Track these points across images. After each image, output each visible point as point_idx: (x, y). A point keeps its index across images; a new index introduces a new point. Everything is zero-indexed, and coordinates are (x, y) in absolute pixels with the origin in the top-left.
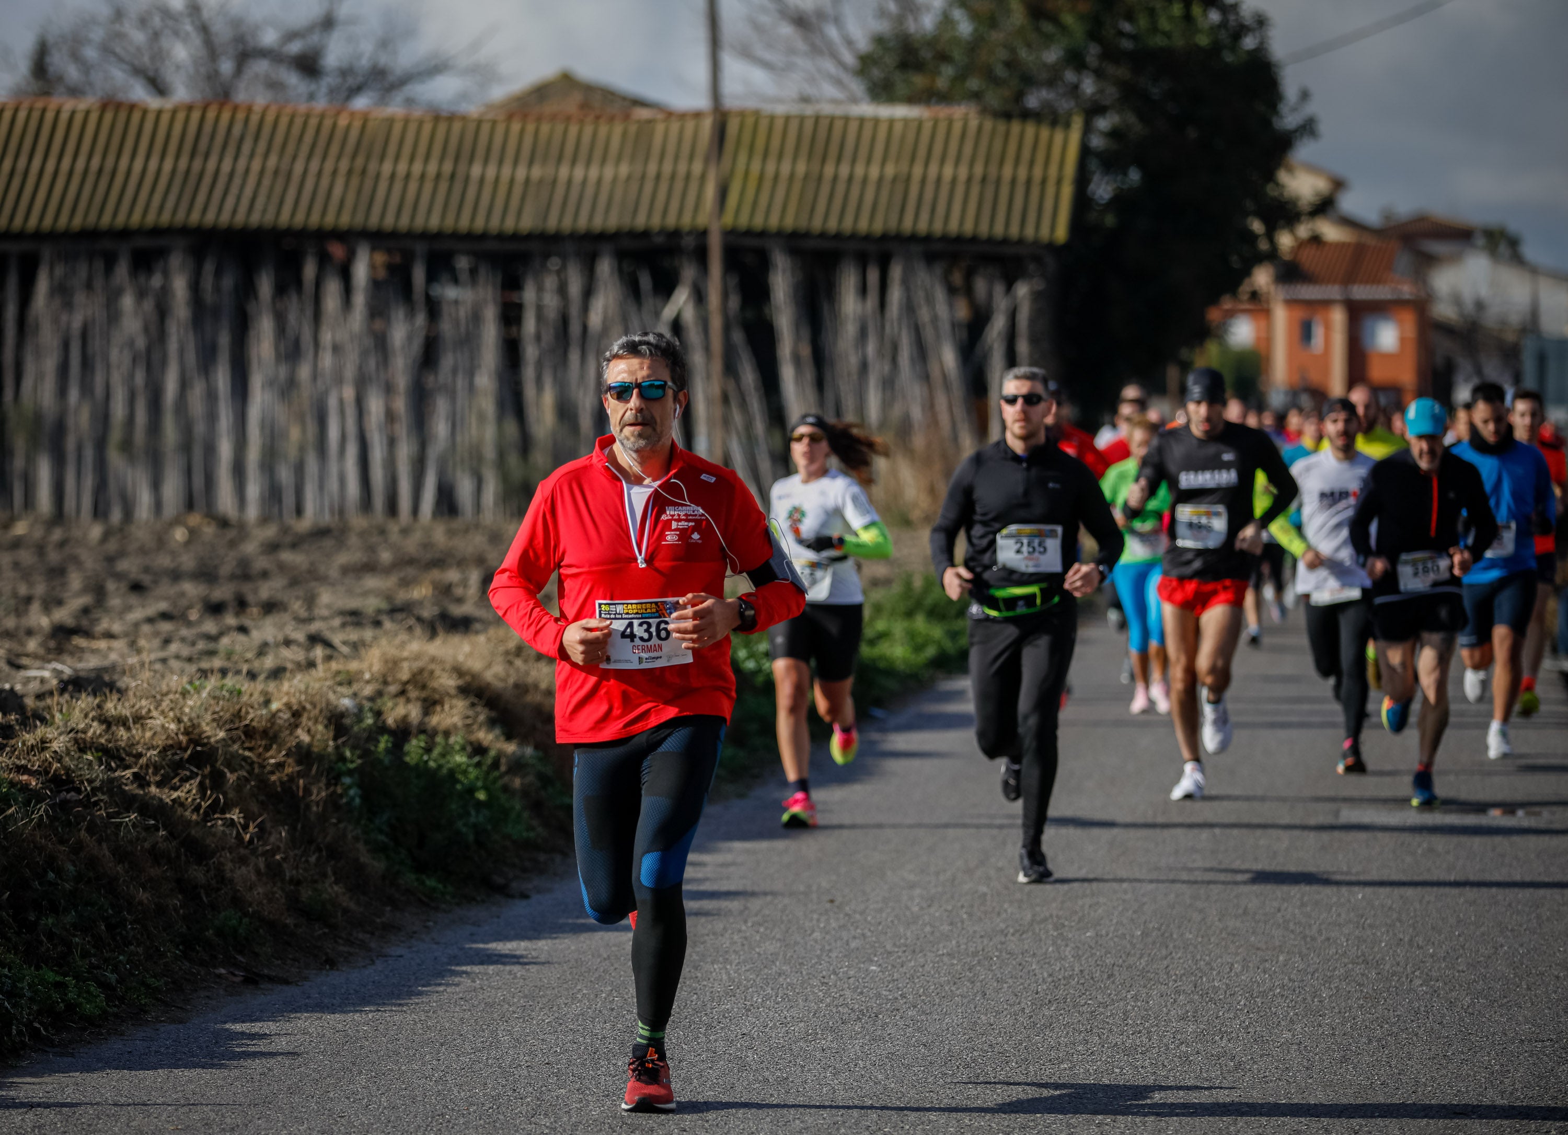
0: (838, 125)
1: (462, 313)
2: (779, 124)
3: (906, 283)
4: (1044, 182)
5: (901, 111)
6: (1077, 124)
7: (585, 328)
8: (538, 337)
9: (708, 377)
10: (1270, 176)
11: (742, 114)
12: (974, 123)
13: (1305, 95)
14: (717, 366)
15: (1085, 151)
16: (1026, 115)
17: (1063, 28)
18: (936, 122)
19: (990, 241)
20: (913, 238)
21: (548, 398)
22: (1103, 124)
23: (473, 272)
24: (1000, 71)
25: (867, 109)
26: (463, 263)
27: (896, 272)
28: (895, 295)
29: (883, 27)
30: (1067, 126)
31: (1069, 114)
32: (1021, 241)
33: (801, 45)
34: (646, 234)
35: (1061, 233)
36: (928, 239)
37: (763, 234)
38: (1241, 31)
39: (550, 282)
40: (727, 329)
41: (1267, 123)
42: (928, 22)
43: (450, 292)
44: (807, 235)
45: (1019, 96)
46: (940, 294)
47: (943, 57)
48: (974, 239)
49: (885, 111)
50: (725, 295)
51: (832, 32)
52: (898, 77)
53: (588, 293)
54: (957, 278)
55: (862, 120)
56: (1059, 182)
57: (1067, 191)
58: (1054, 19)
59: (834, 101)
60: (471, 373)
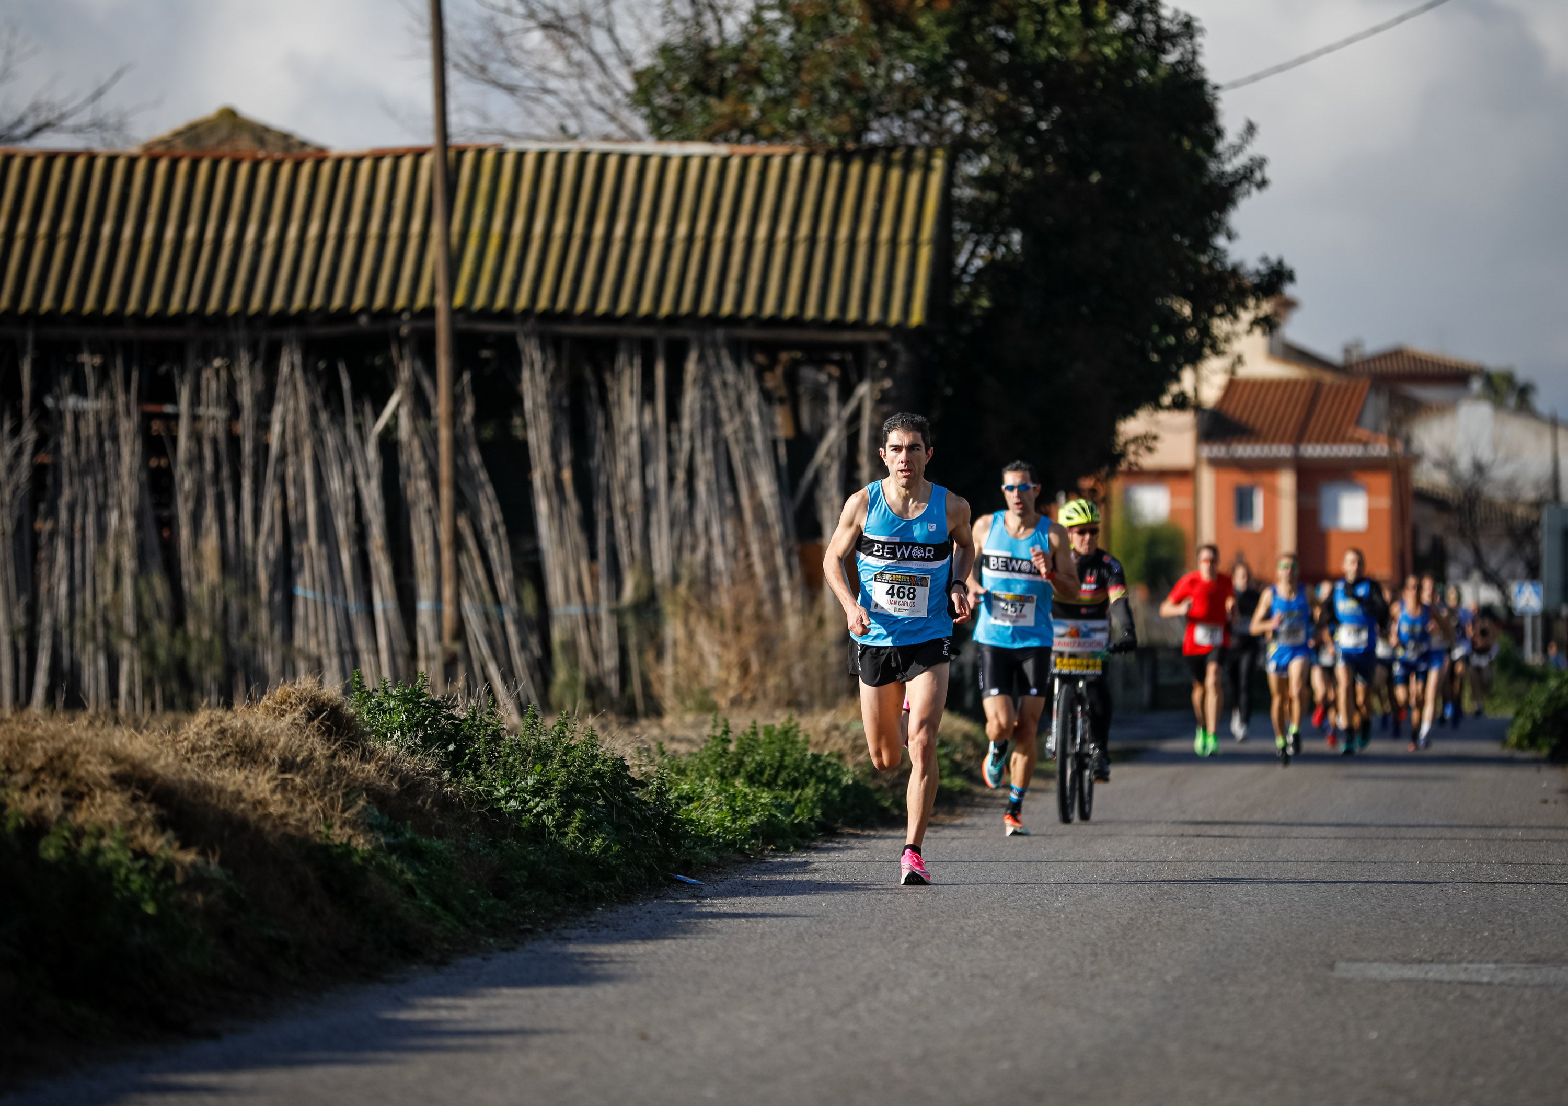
0: (612, 164)
1: (88, 429)
2: (529, 164)
3: (705, 382)
4: (894, 241)
5: (697, 149)
6: (938, 163)
7: (262, 449)
8: (196, 460)
9: (433, 513)
10: (1203, 242)
11: (480, 152)
12: (797, 162)
13: (1251, 129)
14: (446, 492)
15: (948, 205)
16: (869, 154)
17: (920, 36)
18: (746, 161)
19: (819, 323)
20: (714, 319)
21: (210, 544)
22: (972, 169)
23: (103, 373)
24: (834, 95)
25: (651, 146)
26: (89, 361)
27: (691, 367)
28: (691, 398)
29: (672, 33)
30: (927, 168)
31: (930, 153)
32: (861, 324)
33: (558, 64)
34: (346, 315)
35: (917, 317)
36: (734, 320)
37: (506, 315)
38: (1163, 38)
39: (212, 385)
40: (458, 446)
41: (1200, 167)
42: (732, 27)
43: (71, 402)
44: (567, 316)
45: (861, 128)
46: (752, 399)
47: (757, 76)
48: (797, 321)
49: (675, 149)
50: (456, 401)
51: (601, 42)
52: (692, 104)
53: (265, 402)
54: (774, 380)
55: (644, 159)
56: (915, 243)
57: (925, 254)
58: (906, 24)
59: (607, 138)
60: (102, 510)
